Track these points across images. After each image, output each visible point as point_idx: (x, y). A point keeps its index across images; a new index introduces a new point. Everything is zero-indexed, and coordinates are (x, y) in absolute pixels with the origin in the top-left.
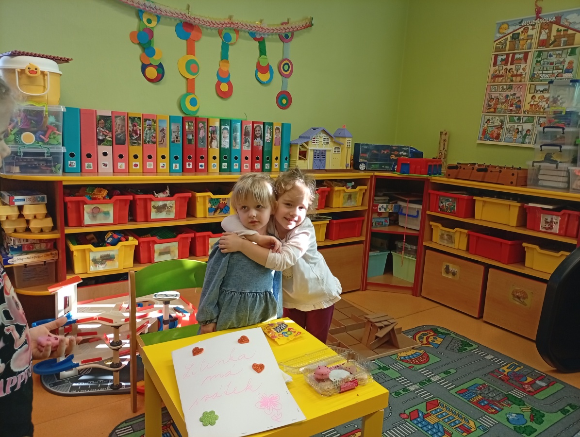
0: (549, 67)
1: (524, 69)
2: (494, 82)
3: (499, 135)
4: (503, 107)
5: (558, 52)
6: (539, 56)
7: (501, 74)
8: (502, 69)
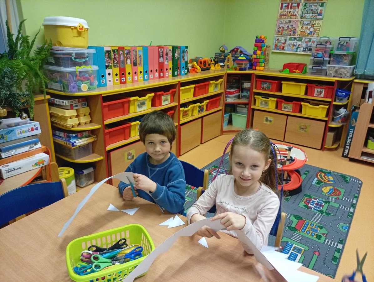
1: (297, 12)
2: (281, 18)
3: (284, 47)
5: (315, 4)
8: (285, 11)
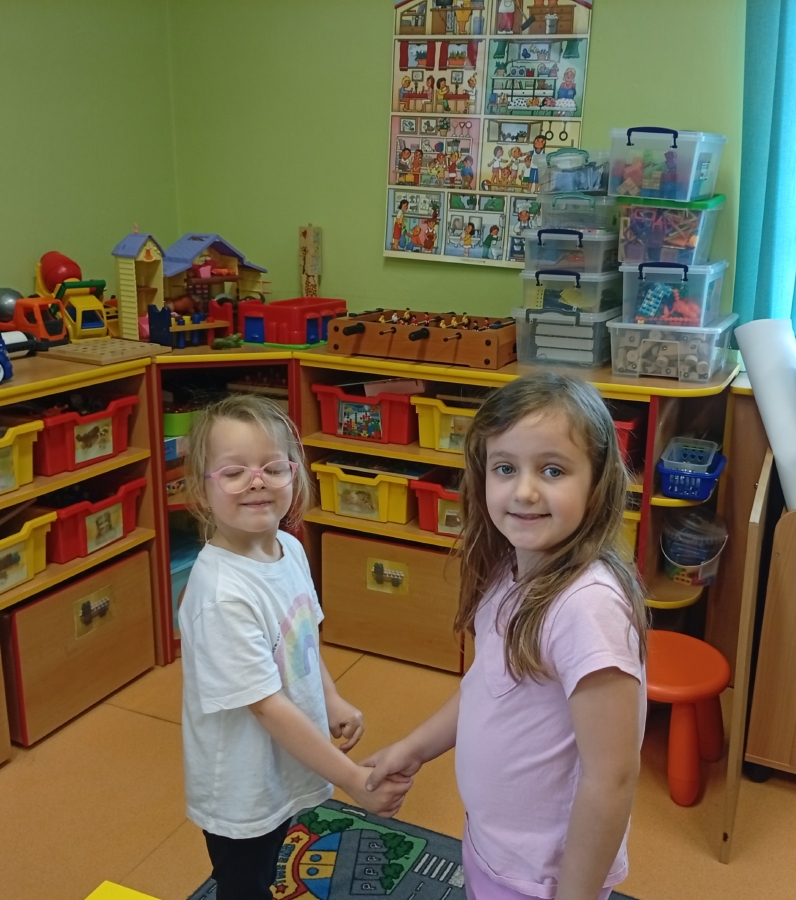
0: (525, 80)
1: (471, 83)
2: (407, 108)
3: (431, 237)
4: (434, 172)
5: (541, 47)
6: (500, 54)
7: (420, 90)
8: (422, 78)
